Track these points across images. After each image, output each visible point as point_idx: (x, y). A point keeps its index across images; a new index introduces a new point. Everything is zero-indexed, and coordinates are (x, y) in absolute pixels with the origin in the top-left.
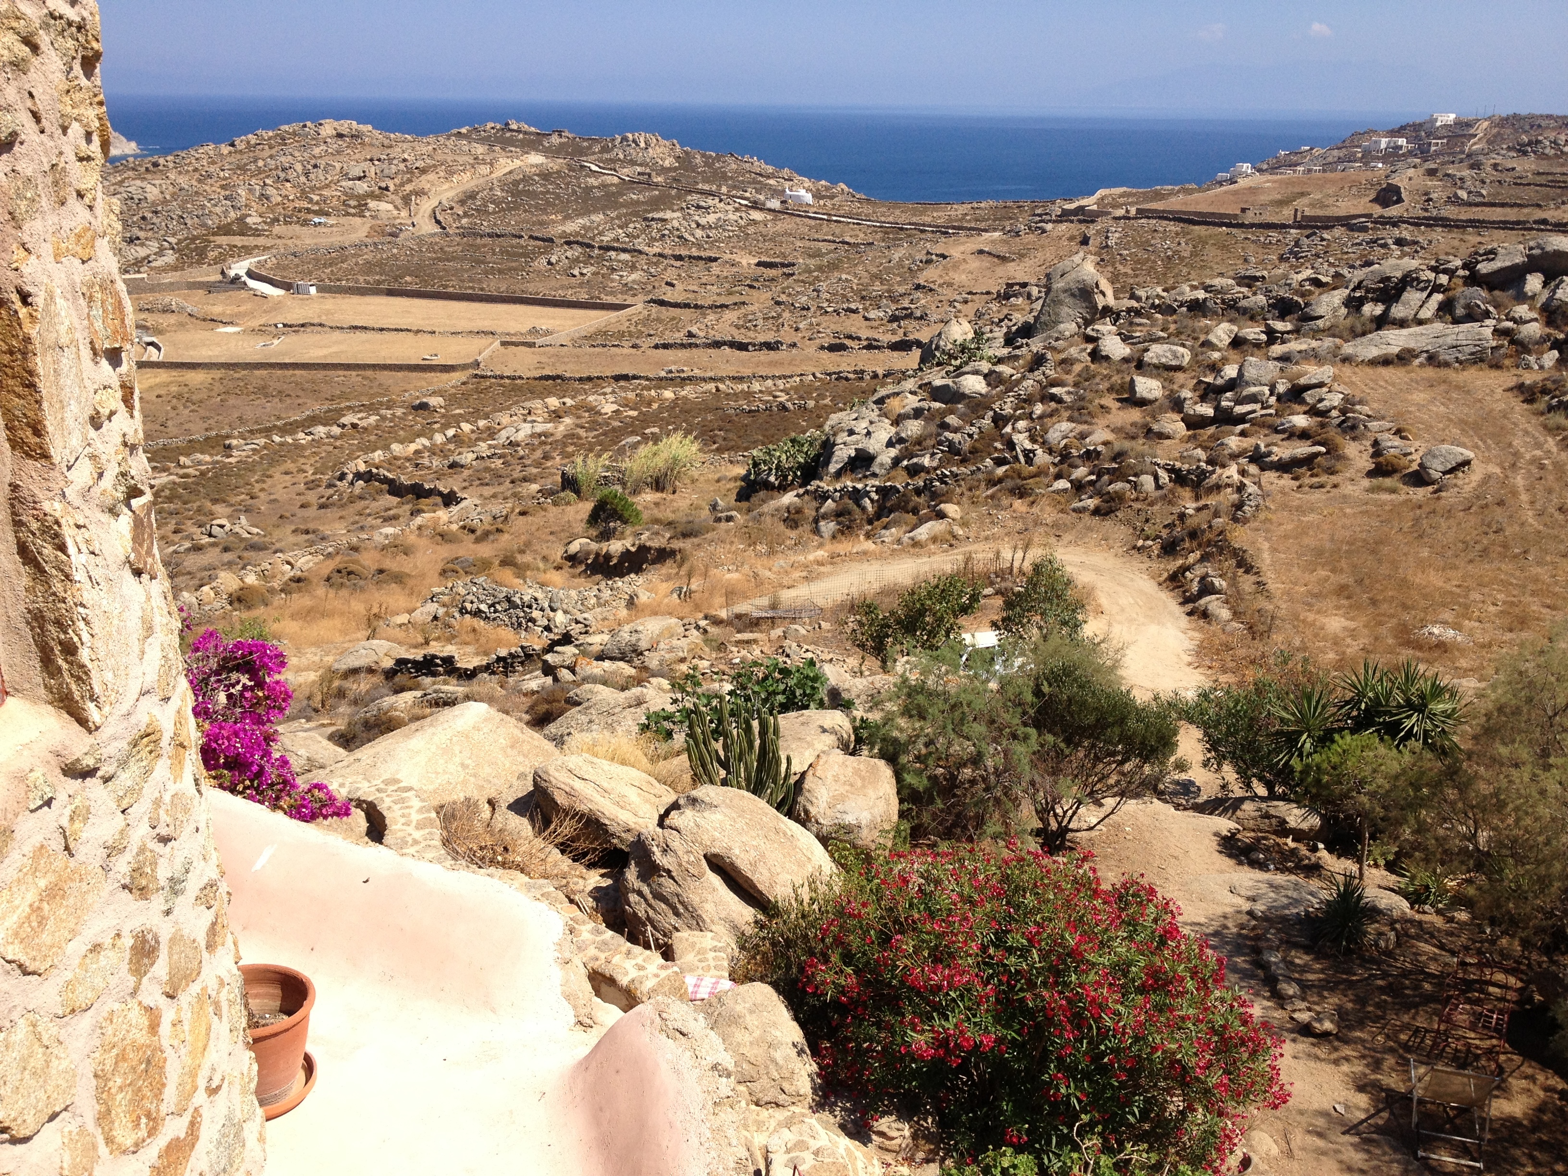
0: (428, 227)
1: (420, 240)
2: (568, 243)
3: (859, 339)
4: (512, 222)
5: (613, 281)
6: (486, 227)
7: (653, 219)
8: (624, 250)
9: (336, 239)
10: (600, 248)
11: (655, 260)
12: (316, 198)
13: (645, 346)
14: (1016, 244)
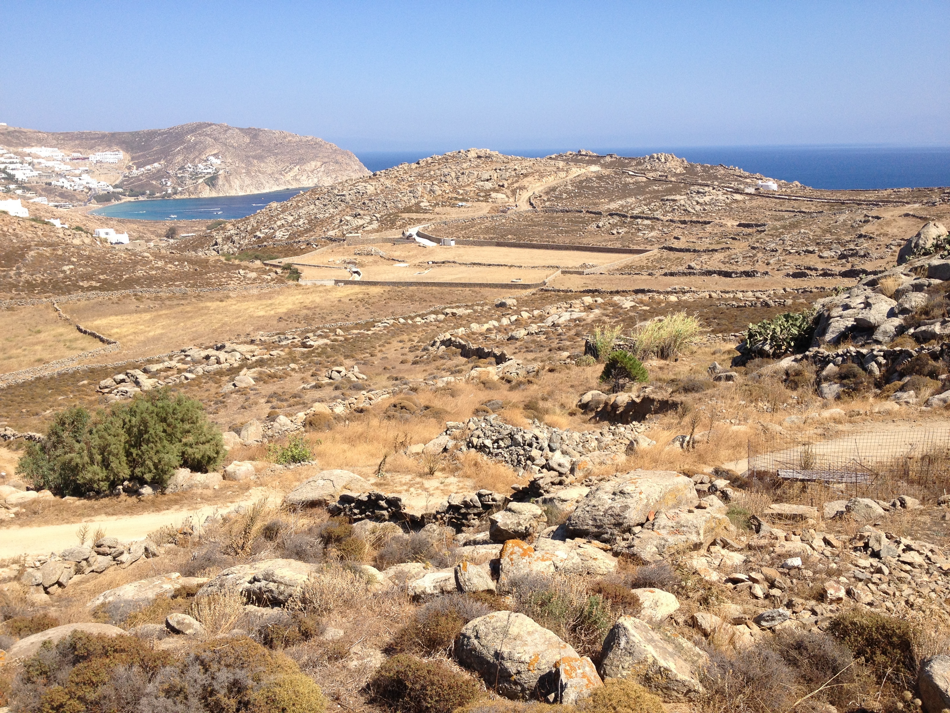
0: (524, 207)
1: (519, 214)
2: (611, 215)
3: (816, 270)
4: (577, 203)
5: (638, 237)
6: (560, 206)
7: (667, 200)
8: (647, 218)
9: (470, 214)
10: (631, 217)
11: (667, 224)
12: (461, 192)
13: (657, 275)
14: (933, 210)
